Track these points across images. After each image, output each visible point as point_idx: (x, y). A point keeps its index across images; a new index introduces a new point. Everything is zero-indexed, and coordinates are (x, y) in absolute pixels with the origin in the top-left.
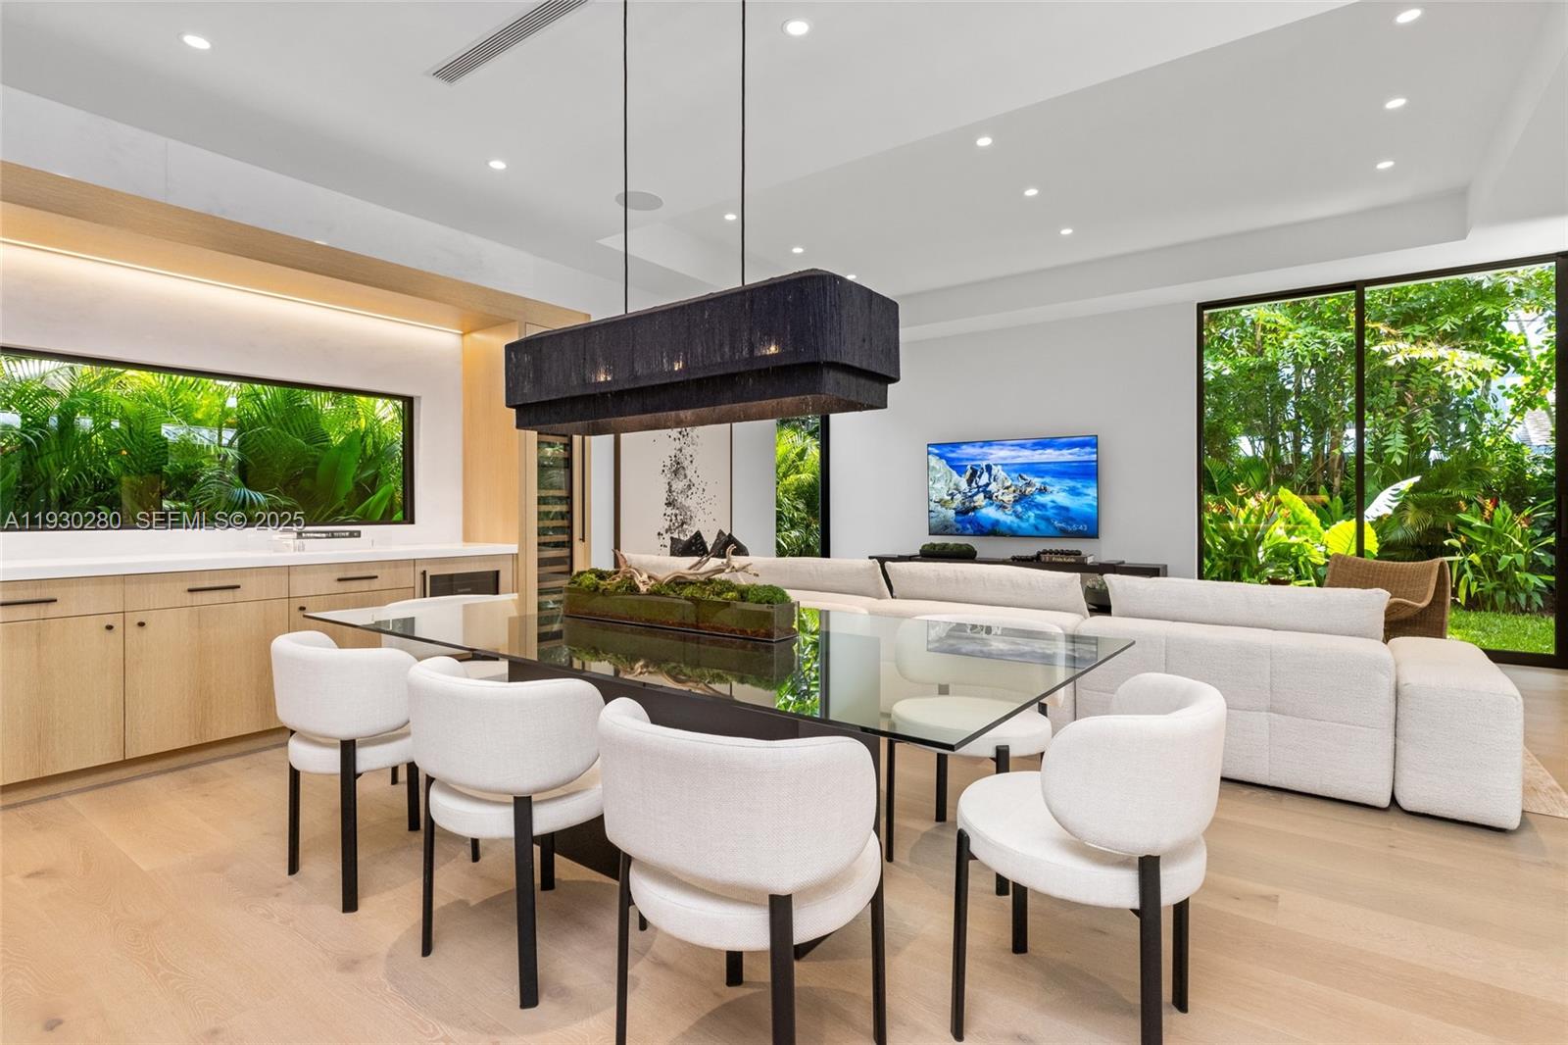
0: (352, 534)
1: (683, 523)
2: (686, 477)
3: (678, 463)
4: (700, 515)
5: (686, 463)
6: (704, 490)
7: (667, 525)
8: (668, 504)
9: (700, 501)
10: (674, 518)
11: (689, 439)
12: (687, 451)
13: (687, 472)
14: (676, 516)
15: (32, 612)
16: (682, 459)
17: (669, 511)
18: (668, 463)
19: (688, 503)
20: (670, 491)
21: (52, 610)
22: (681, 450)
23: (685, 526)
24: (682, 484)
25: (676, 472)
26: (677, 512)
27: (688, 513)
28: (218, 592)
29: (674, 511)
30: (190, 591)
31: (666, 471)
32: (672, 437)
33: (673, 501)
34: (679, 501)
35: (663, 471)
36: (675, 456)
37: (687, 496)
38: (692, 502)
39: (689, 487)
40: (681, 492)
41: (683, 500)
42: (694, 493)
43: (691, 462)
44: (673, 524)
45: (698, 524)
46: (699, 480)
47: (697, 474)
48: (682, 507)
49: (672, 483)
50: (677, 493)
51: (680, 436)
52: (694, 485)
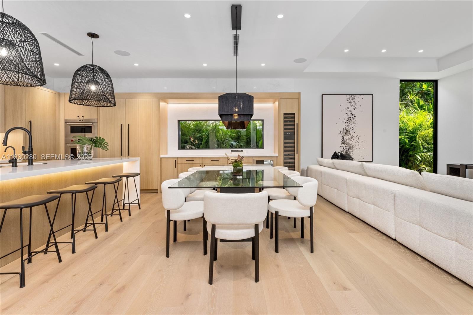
0: (241, 151)
1: (349, 149)
2: (350, 134)
3: (347, 130)
4: (357, 146)
5: (350, 130)
6: (359, 138)
7: (342, 149)
8: (342, 143)
9: (357, 142)
10: (345, 148)
11: (352, 122)
12: (351, 126)
13: (351, 133)
14: (346, 147)
15: (190, 162)
16: (349, 128)
17: (343, 145)
18: (342, 130)
19: (351, 142)
20: (343, 139)
21: (194, 162)
22: (348, 126)
23: (350, 150)
24: (349, 137)
25: (346, 133)
26: (346, 145)
27: (351, 146)
28: (216, 161)
29: (345, 145)
30: (211, 160)
32: (344, 122)
33: (344, 142)
34: (347, 142)
35: (340, 133)
36: (345, 128)
37: (351, 140)
38: (353, 143)
39: (352, 137)
40: (348, 139)
41: (349, 142)
42: (354, 139)
43: (353, 129)
44: (345, 149)
45: (356, 149)
46: (356, 135)
47: (355, 133)
48: (348, 144)
49: (344, 136)
50: (346, 139)
51: (347, 121)
52: (354, 137)
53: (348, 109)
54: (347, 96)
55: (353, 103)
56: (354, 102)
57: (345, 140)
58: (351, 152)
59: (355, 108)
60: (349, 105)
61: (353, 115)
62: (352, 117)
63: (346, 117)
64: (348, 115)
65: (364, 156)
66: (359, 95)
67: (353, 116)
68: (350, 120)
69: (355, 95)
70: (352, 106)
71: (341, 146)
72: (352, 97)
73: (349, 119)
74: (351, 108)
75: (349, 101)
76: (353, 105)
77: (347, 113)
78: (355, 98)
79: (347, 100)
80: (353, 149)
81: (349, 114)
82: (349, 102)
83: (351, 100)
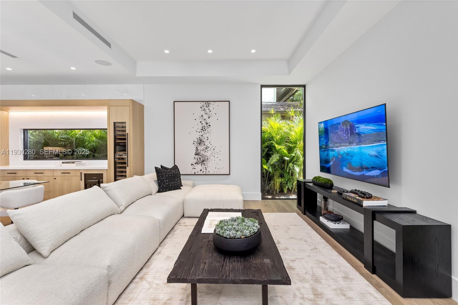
1: (203, 161)
2: (205, 145)
3: (201, 140)
4: (212, 158)
5: (204, 140)
6: (214, 149)
7: (196, 161)
8: (196, 154)
9: (212, 153)
10: (199, 159)
11: (207, 131)
12: (205, 136)
13: (205, 143)
14: (200, 158)
16: (203, 138)
17: (197, 157)
18: (196, 140)
19: (206, 154)
20: (197, 150)
22: (202, 136)
23: (204, 162)
24: (203, 147)
25: (200, 144)
26: (200, 157)
27: (206, 157)
29: (199, 157)
31: (195, 143)
32: (198, 132)
33: (198, 153)
34: (202, 153)
35: (194, 143)
36: (199, 138)
37: (206, 151)
38: (208, 154)
39: (206, 148)
40: (202, 150)
41: (204, 153)
42: (209, 150)
43: (207, 139)
44: (199, 161)
45: (211, 161)
46: (212, 146)
47: (211, 143)
48: (203, 155)
49: (198, 147)
50: (201, 150)
51: (201, 131)
52: (209, 148)
53: (202, 117)
54: (200, 103)
55: (208, 111)
56: (209, 109)
57: (199, 151)
58: (205, 164)
59: (209, 116)
60: (203, 113)
61: (207, 123)
62: (206, 126)
63: (200, 126)
64: (202, 124)
65: (220, 168)
66: (214, 101)
67: (208, 125)
68: (204, 130)
69: (210, 101)
70: (206, 114)
71: (195, 158)
72: (207, 104)
73: (203, 128)
74: (205, 117)
75: (203, 108)
76: (208, 112)
77: (201, 122)
78: (210, 105)
79: (201, 108)
80: (208, 160)
81: (203, 122)
82: (203, 110)
83: (205, 107)
